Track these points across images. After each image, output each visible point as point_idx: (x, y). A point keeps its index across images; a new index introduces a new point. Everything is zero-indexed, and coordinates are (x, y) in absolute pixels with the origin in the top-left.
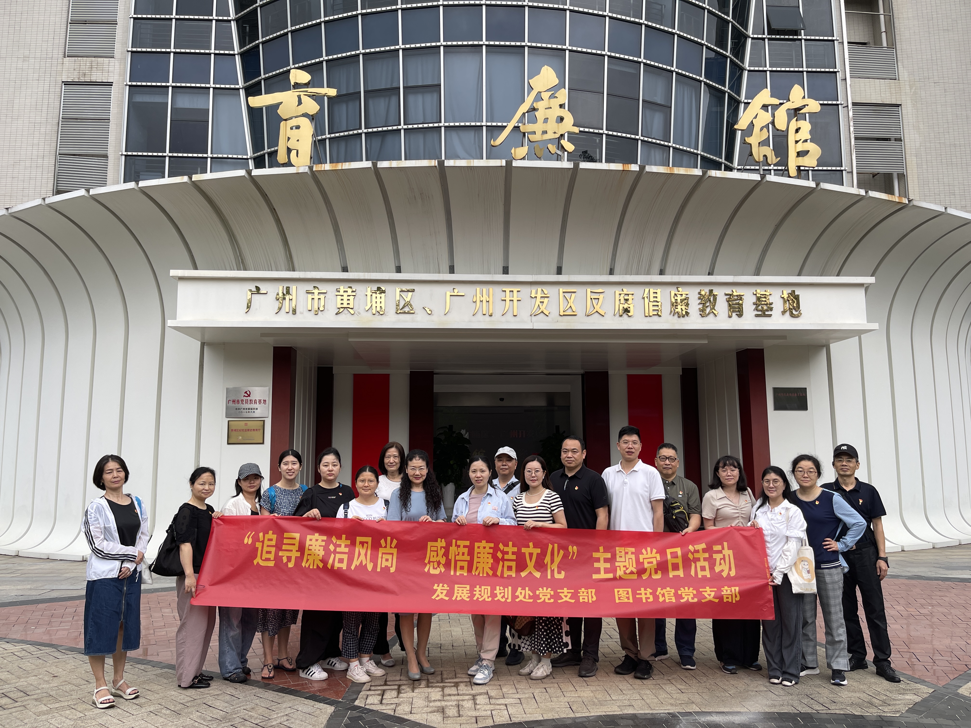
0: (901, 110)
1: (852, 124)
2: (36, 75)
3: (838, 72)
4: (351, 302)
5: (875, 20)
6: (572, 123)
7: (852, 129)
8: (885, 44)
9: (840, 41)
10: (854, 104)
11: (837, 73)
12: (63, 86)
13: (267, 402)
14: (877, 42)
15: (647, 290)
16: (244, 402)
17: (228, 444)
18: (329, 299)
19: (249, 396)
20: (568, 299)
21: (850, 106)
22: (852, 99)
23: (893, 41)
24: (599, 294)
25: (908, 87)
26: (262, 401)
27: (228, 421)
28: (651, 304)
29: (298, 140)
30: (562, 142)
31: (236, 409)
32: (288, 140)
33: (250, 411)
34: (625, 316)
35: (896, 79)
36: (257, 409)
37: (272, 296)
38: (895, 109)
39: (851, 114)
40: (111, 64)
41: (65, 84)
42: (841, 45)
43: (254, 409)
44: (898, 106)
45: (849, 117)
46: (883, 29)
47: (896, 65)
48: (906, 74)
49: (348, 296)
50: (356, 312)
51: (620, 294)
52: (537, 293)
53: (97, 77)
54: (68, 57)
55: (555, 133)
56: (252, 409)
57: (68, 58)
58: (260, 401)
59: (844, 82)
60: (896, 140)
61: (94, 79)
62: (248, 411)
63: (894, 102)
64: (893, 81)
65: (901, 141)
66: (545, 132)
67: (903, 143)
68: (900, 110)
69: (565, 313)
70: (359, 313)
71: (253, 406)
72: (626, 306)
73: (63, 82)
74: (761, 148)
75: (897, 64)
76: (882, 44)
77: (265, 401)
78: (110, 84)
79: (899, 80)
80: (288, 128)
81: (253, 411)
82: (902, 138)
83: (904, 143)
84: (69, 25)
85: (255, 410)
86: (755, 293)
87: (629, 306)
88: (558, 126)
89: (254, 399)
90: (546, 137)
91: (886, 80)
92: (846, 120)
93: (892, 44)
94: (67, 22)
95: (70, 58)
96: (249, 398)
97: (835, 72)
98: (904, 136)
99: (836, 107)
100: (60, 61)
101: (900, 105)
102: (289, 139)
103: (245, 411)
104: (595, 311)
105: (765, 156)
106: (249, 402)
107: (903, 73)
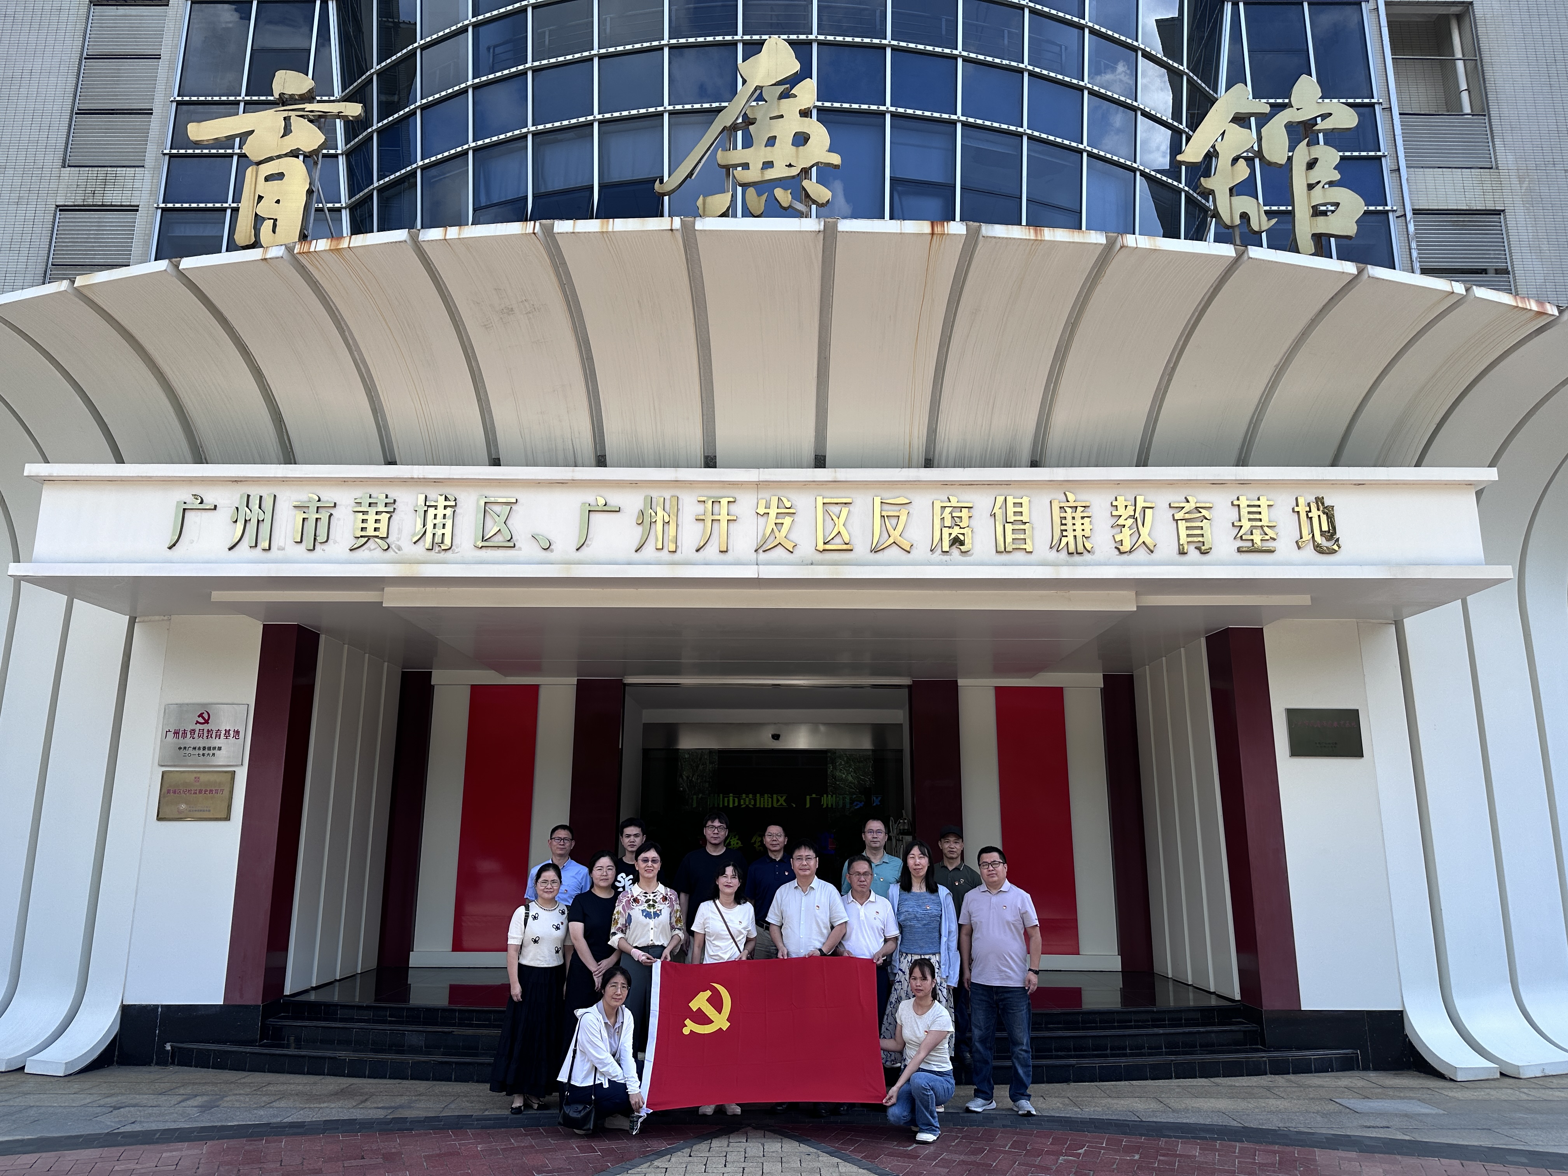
0: (1505, 219)
1: (1414, 245)
2: (15, 195)
3: (1385, 156)
4: (383, 526)
5: (1447, 69)
6: (827, 147)
7: (1415, 254)
8: (1467, 109)
9: (1384, 106)
10: (1416, 212)
11: (1383, 160)
12: (58, 213)
13: (242, 734)
14: (1452, 107)
15: (1000, 499)
16: (196, 735)
17: (159, 818)
18: (339, 519)
19: (207, 722)
20: (835, 518)
21: (1409, 215)
22: (1412, 204)
23: (1483, 103)
24: (897, 508)
25: (1515, 181)
26: (232, 733)
27: (163, 773)
28: (1009, 527)
29: (278, 202)
30: (806, 183)
31: (180, 748)
32: (258, 202)
33: (206, 752)
34: (955, 551)
35: (1491, 168)
36: (220, 749)
37: (224, 515)
38: (1495, 218)
39: (1411, 228)
40: (138, 176)
41: (60, 210)
42: (1387, 113)
43: (214, 748)
44: (1498, 213)
45: (1408, 235)
46: (1463, 86)
47: (1490, 144)
48: (1510, 157)
49: (377, 513)
50: (393, 546)
51: (944, 508)
52: (767, 507)
53: (114, 198)
54: (69, 166)
55: (790, 166)
56: (209, 749)
57: (69, 169)
58: (227, 732)
59: (1396, 175)
60: (1498, 271)
61: (108, 201)
62: (201, 752)
63: (1490, 206)
64: (1488, 170)
65: (1508, 273)
66: (768, 165)
67: (1511, 276)
68: (1502, 220)
69: (828, 547)
70: (400, 549)
71: (216, 743)
72: (956, 531)
73: (57, 206)
74: (1236, 200)
75: (1493, 142)
76: (1461, 109)
77: (237, 732)
78: (134, 209)
79: (1497, 168)
80: (261, 178)
81: (211, 752)
82: (1510, 268)
83: (1514, 277)
84: (75, 116)
85: (216, 752)
86: (1236, 503)
87: (962, 531)
88: (797, 151)
89: (215, 729)
90: (771, 174)
91: (1473, 170)
92: (1404, 238)
93: (1482, 110)
94: (72, 111)
95: (73, 169)
96: (206, 727)
97: (1379, 158)
98: (1512, 265)
99: (1383, 217)
100: (55, 172)
101: (1503, 211)
102: (260, 198)
103: (197, 752)
104: (891, 541)
105: (1245, 216)
106: (206, 734)
107: (1506, 158)
